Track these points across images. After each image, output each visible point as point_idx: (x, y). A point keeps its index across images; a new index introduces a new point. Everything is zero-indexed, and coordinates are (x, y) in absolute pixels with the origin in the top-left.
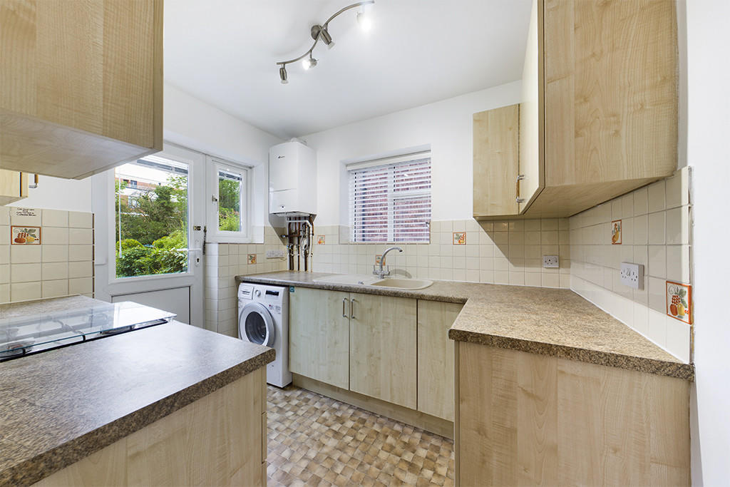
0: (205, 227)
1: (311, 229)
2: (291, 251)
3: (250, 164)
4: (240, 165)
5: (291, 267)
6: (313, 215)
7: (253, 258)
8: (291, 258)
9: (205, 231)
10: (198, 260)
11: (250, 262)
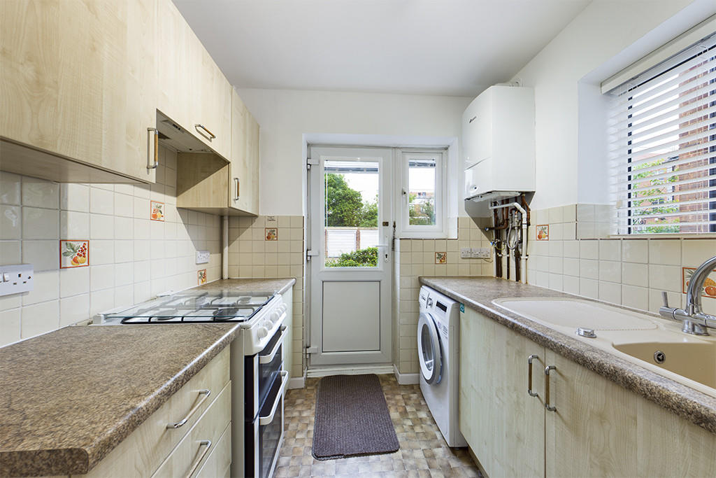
0: (395, 223)
1: (525, 216)
2: (498, 251)
3: (444, 143)
4: (433, 149)
5: (499, 273)
6: (526, 193)
7: (442, 257)
8: (499, 260)
9: (394, 226)
10: (386, 255)
11: (438, 261)
